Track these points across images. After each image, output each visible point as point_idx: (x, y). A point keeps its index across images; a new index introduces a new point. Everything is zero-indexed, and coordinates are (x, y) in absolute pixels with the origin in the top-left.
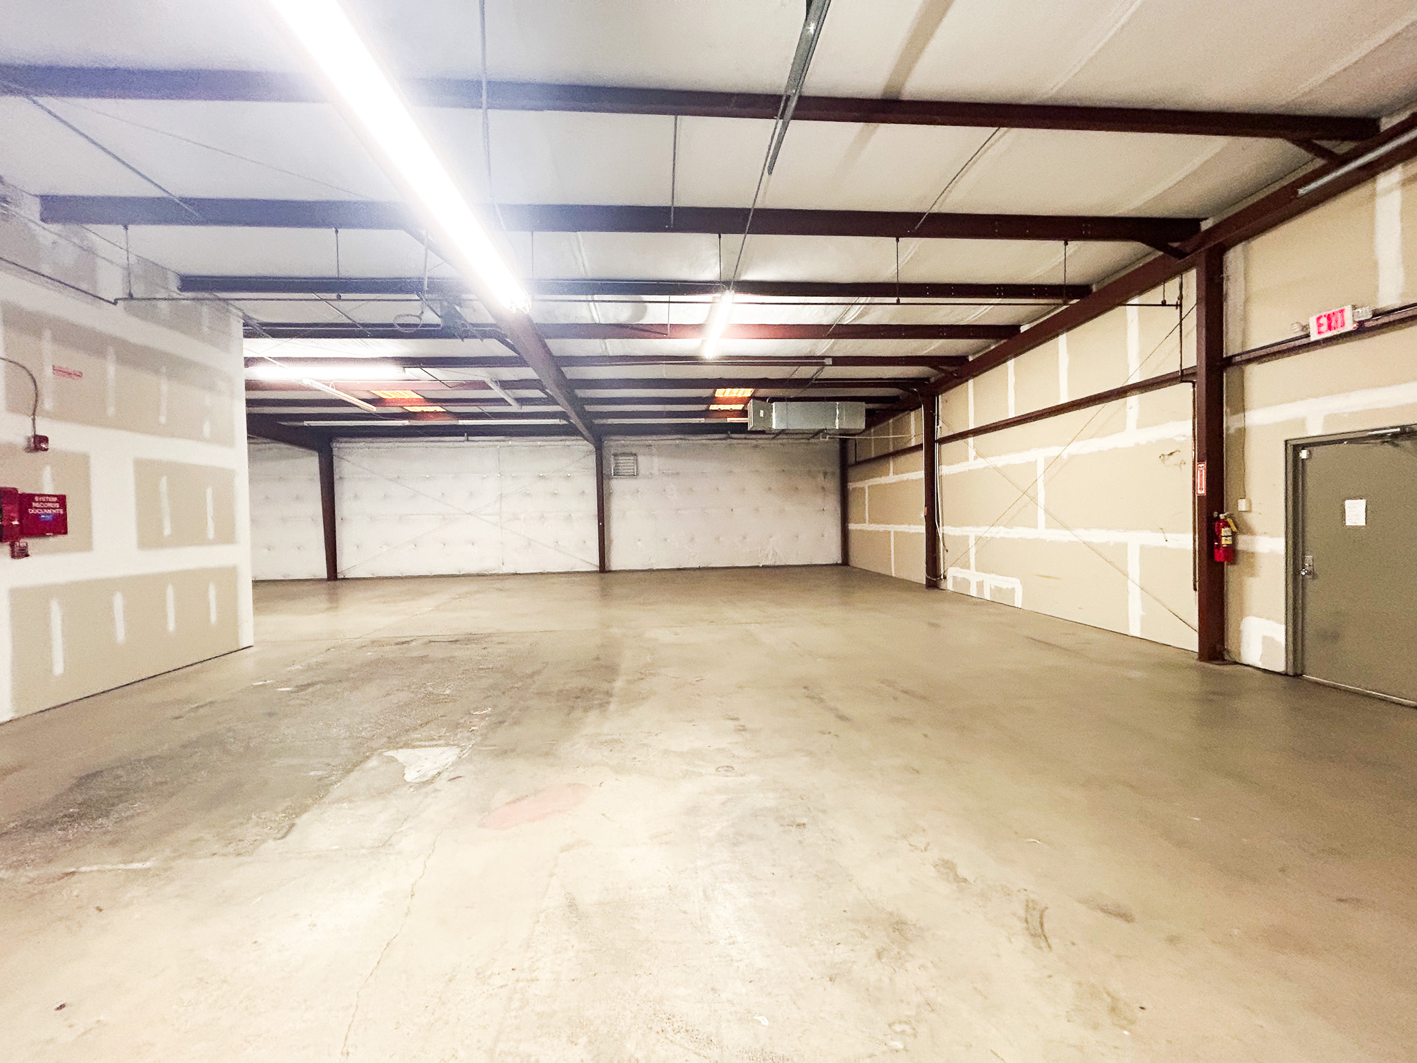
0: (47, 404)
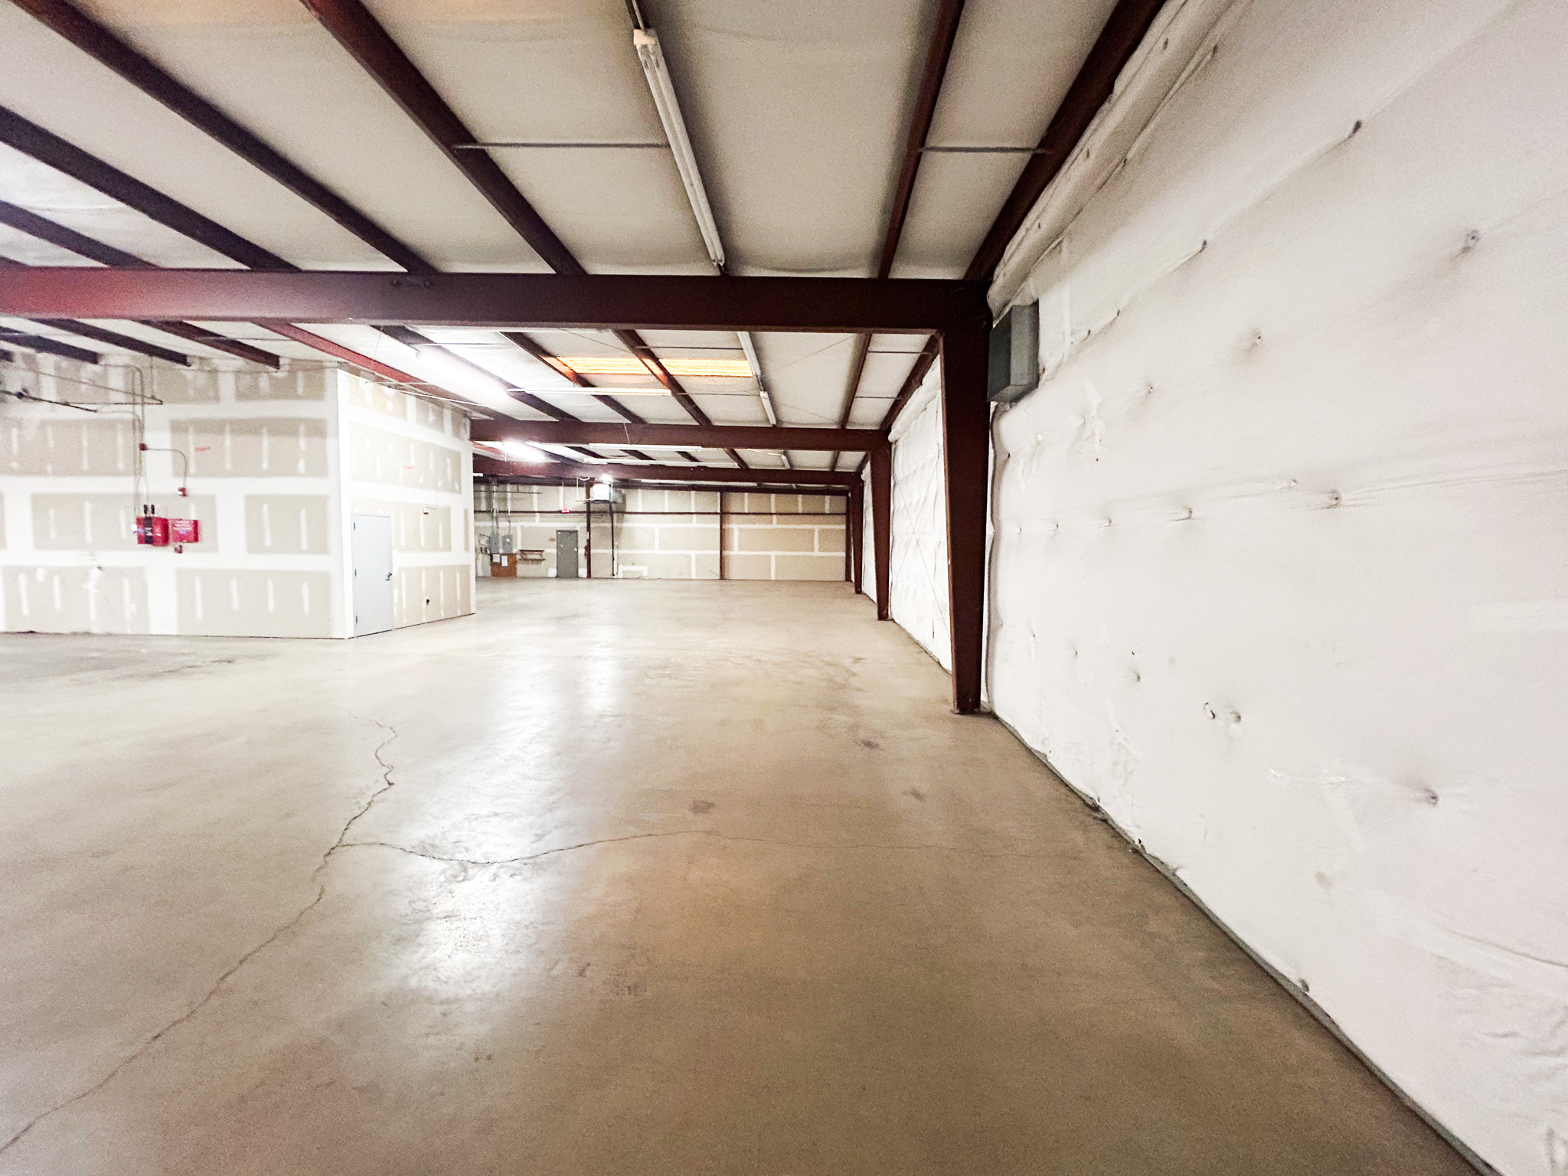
0: (192, 469)
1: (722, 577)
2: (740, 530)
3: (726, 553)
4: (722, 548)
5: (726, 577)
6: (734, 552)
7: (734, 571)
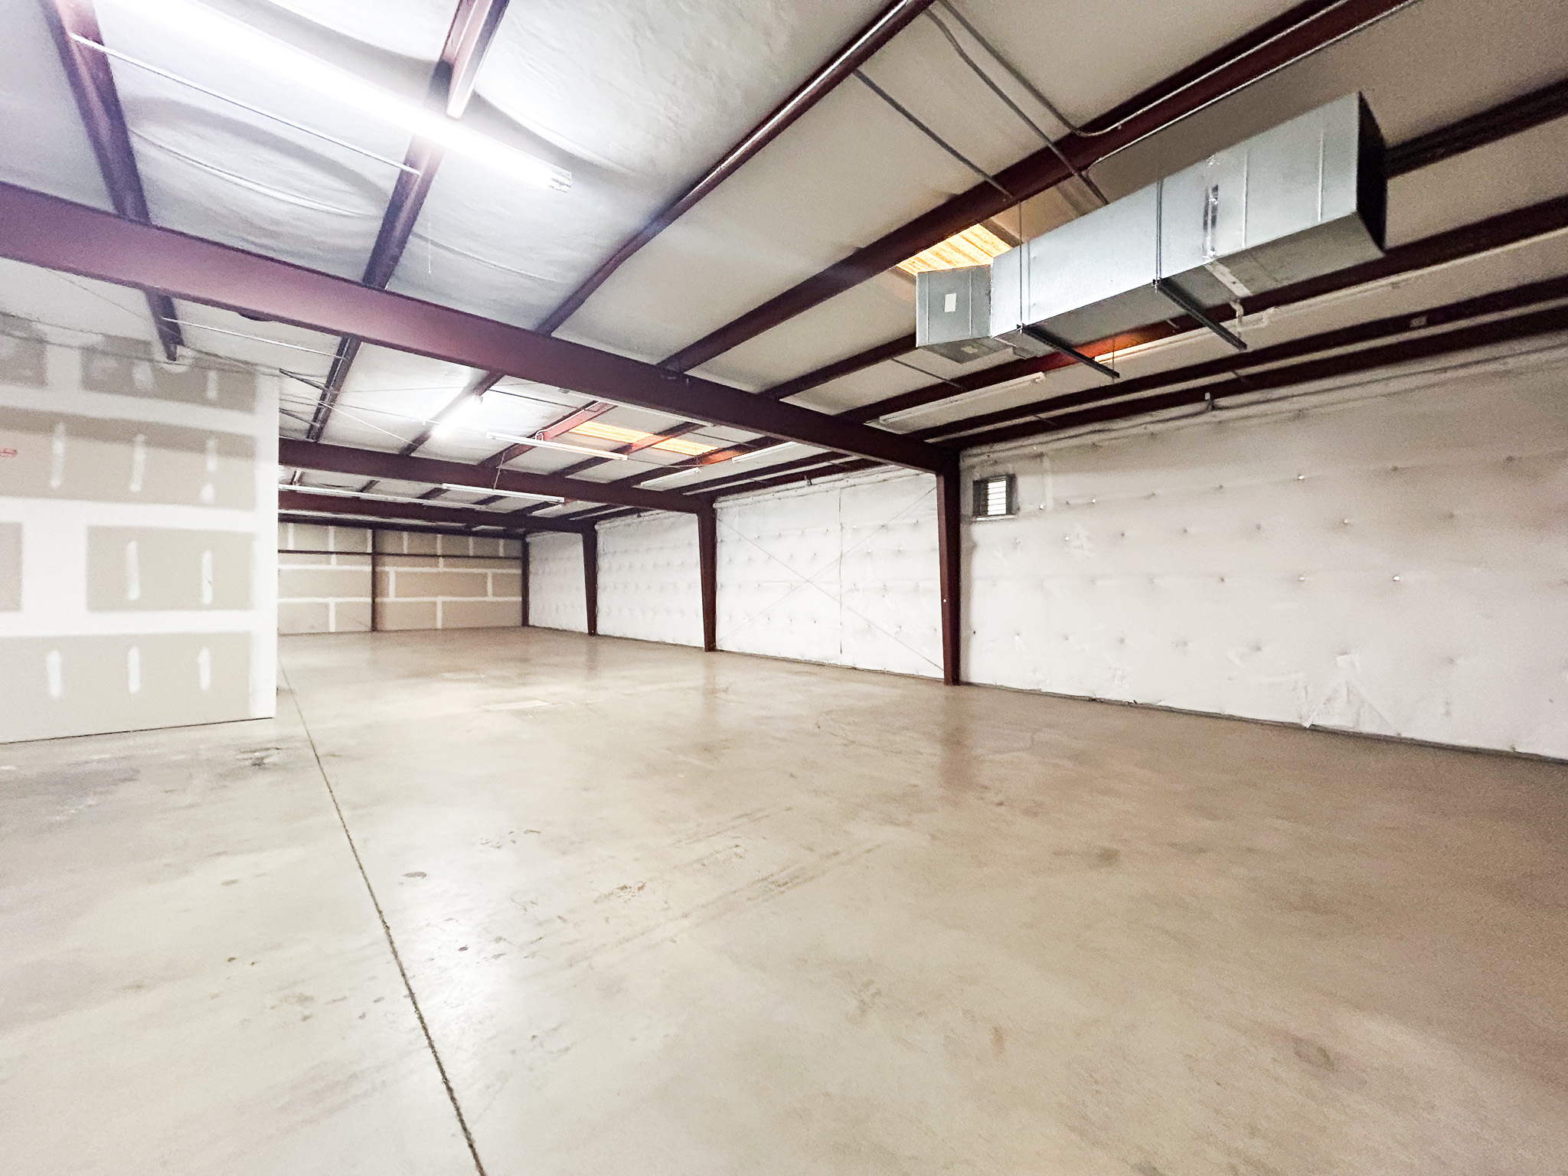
1: (374, 628)
2: (398, 574)
3: (378, 600)
4: (374, 595)
5: (379, 628)
6: (391, 597)
7: (389, 622)
